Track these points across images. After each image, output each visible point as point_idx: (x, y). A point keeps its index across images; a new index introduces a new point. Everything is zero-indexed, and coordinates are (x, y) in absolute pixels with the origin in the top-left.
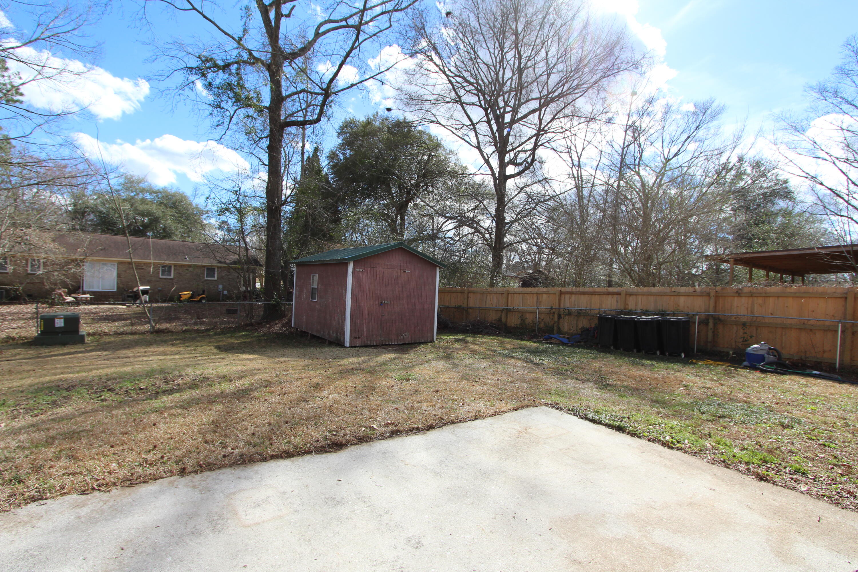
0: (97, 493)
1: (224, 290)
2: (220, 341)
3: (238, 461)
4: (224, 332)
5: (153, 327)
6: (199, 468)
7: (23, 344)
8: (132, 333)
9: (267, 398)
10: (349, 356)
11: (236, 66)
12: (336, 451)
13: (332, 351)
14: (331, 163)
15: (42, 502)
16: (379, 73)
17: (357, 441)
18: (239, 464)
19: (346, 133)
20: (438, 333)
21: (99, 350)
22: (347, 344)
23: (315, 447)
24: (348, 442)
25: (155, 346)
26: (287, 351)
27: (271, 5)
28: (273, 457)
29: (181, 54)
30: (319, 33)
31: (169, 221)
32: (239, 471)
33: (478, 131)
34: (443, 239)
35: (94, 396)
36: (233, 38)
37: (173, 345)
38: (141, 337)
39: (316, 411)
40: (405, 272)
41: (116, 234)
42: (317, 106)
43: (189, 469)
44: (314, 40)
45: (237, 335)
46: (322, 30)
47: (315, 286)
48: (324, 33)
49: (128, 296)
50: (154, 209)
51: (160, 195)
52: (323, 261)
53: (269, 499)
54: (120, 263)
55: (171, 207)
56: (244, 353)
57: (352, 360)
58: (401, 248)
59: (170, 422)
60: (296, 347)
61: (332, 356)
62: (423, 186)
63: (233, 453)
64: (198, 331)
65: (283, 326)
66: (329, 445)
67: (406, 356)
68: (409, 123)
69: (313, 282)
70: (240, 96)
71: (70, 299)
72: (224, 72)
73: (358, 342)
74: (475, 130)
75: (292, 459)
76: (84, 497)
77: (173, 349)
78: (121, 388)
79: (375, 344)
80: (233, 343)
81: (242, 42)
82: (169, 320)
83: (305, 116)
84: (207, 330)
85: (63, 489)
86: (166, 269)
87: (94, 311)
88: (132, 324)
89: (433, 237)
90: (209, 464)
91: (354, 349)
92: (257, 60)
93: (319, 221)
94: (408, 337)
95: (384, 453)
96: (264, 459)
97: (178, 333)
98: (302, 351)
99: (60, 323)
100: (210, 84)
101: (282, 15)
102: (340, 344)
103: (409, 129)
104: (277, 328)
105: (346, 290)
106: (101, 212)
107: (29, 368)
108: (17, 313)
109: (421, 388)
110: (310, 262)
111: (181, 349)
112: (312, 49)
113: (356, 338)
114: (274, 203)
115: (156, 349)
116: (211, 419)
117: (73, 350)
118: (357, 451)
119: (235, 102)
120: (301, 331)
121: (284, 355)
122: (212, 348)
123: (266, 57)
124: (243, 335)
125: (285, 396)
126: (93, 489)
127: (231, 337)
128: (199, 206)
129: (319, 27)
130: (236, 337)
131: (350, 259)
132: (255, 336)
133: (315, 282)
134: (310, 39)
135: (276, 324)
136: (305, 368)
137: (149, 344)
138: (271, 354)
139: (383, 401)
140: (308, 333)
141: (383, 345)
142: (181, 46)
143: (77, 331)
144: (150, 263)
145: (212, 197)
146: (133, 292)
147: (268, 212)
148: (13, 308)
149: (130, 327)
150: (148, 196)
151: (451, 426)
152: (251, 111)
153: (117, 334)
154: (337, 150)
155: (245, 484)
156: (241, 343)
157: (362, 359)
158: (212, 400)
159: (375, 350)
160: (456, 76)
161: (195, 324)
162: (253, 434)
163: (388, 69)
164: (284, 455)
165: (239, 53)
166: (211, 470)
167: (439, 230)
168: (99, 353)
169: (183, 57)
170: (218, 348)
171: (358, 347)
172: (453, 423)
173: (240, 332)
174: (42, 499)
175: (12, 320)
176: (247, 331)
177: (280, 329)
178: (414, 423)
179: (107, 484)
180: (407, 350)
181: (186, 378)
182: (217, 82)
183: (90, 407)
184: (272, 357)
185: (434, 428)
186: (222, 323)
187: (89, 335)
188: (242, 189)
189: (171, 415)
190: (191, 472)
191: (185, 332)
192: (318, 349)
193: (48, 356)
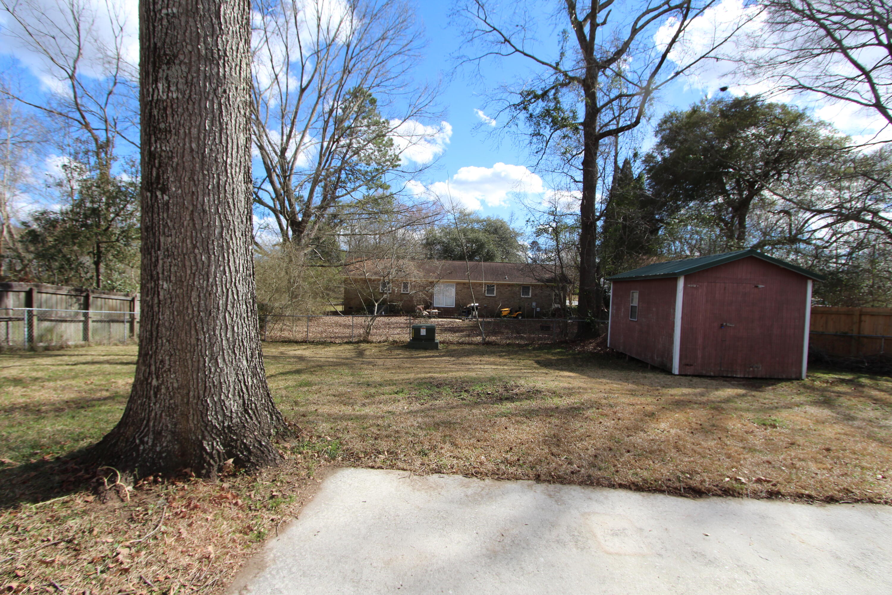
0: (475, 479)
1: (537, 307)
2: (538, 356)
3: (586, 481)
4: (541, 348)
5: (484, 339)
6: (551, 478)
7: (402, 347)
8: (469, 344)
9: (601, 420)
10: (679, 385)
11: (553, 91)
12: (694, 498)
13: (657, 378)
14: (647, 168)
15: (442, 475)
16: (713, 49)
17: (720, 492)
18: (587, 485)
19: (664, 130)
20: (809, 368)
21: (448, 356)
22: (676, 370)
23: (668, 487)
24: (709, 490)
25: (487, 356)
26: (606, 372)
27: (585, 20)
28: (621, 486)
29: (505, 96)
30: (636, 29)
31: (492, 246)
32: (588, 491)
33: (875, 81)
34: (808, 242)
35: (456, 394)
36: (551, 66)
37: (500, 356)
38: (476, 347)
39: (659, 445)
40: (756, 287)
41: (454, 260)
42: (636, 108)
43: (543, 477)
44: (631, 39)
45: (553, 351)
46: (640, 24)
47: (635, 303)
48: (642, 27)
49: (463, 312)
50: (482, 236)
51: (485, 223)
52: (645, 276)
53: (626, 532)
54: (458, 284)
55: (494, 233)
56: (562, 370)
57: (686, 391)
58: (752, 257)
59: (519, 429)
60: (615, 369)
61: (659, 383)
62: (774, 175)
63: (579, 471)
64: (519, 345)
65: (598, 345)
66: (684, 488)
67: (762, 394)
68: (753, 98)
69: (632, 300)
70: (557, 119)
71: (425, 313)
72: (543, 100)
73: (690, 370)
74: (870, 80)
75: (642, 493)
76: (467, 480)
77: (501, 360)
78: (474, 390)
79: (712, 374)
80: (550, 359)
81: (559, 67)
82: (495, 333)
83: (618, 123)
84: (527, 345)
85: (452, 468)
86: (490, 288)
87: (440, 323)
88: (469, 336)
89: (793, 240)
90: (559, 477)
91: (684, 378)
92: (572, 79)
93: (637, 233)
94: (760, 370)
95: (763, 517)
96: (612, 486)
97: (503, 346)
98: (623, 373)
99: (423, 332)
100: (531, 115)
101: (598, 25)
102: (666, 370)
103: (752, 106)
104: (591, 347)
105: (674, 309)
106: (444, 242)
107: (409, 366)
108: (396, 323)
109: (800, 440)
110: (630, 278)
111: (507, 361)
112: (628, 50)
113: (687, 365)
114: (588, 218)
115: (488, 359)
116: (552, 433)
117: (431, 354)
118: (723, 505)
119: (552, 127)
120: (617, 352)
121: (604, 377)
122: (533, 362)
123: (581, 73)
124: (559, 352)
125: (620, 421)
126: (472, 474)
127: (548, 353)
128: (516, 230)
129: (636, 23)
130: (552, 354)
131: (680, 274)
132: (570, 354)
133: (635, 299)
134: (626, 39)
135: (591, 343)
136: (632, 393)
137: (482, 354)
138: (591, 374)
139: (744, 448)
140: (626, 355)
141: (723, 377)
142: (504, 88)
143: (434, 339)
144: (482, 283)
145: (531, 220)
146: (467, 308)
147: (582, 229)
148: (394, 319)
149: (467, 338)
150: (476, 226)
151: (870, 506)
152: (567, 131)
153: (459, 343)
154: (653, 152)
155: (596, 507)
156: (558, 360)
157: (698, 390)
158: (549, 412)
159: (714, 382)
160: (831, 15)
161: (516, 338)
162: (596, 456)
163: (726, 40)
164: (633, 488)
165: (557, 78)
166: (562, 483)
167: (800, 231)
168: (448, 358)
169: (507, 97)
170: (538, 362)
171: (689, 375)
172: (871, 501)
173: (555, 349)
174: (440, 472)
175: (394, 328)
176: (562, 348)
177: (595, 349)
178: (802, 488)
179: (481, 473)
180: (760, 387)
181: (522, 389)
182: (538, 111)
183: (455, 404)
184: (593, 378)
185: (837, 501)
186: (539, 339)
187: (440, 342)
188: (558, 210)
189: (517, 422)
190: (545, 481)
191: (508, 345)
192: (640, 374)
193: (417, 358)
